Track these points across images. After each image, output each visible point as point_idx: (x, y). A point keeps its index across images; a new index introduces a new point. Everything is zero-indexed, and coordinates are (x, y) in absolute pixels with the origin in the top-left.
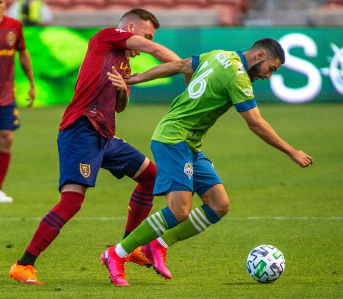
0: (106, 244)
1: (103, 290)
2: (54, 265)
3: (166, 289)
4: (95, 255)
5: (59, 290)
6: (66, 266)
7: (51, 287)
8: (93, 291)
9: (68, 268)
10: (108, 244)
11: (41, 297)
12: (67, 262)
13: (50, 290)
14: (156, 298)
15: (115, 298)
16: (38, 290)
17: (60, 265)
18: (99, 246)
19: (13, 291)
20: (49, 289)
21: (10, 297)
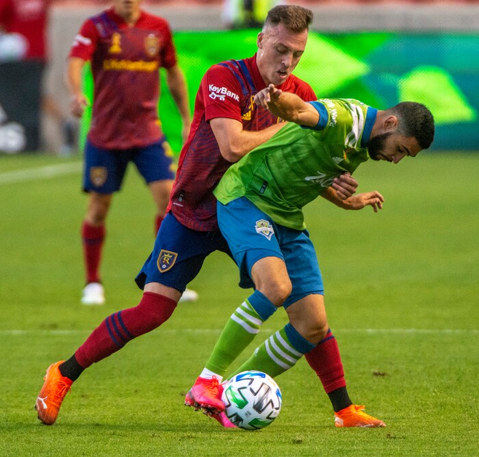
0: (372, 370)
1: (368, 442)
2: (291, 404)
3: (467, 441)
4: (355, 388)
5: (299, 442)
6: (311, 406)
7: (286, 439)
8: (353, 445)
9: (312, 409)
10: (376, 371)
11: (270, 454)
12: (311, 398)
13: (284, 443)
14: (451, 456)
15: (386, 455)
16: (266, 442)
17: (300, 403)
18: (363, 373)
19: (227, 443)
20: (283, 440)
21: (223, 453)
